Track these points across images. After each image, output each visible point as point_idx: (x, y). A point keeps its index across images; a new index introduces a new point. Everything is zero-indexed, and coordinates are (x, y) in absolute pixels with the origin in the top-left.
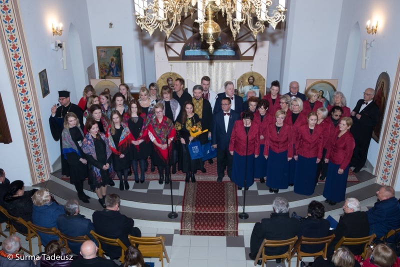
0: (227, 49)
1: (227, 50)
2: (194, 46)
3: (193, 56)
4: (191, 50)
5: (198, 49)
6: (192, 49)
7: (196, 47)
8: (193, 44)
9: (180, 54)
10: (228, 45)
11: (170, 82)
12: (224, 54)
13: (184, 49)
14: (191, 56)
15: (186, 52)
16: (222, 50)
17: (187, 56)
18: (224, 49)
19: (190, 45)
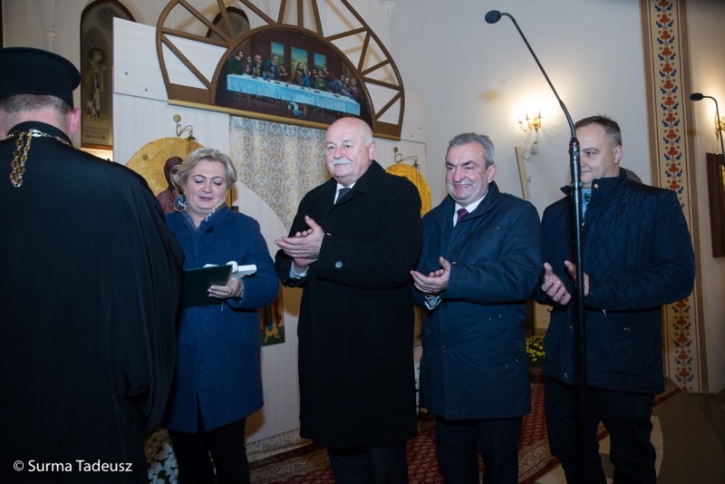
0: (342, 94)
1: (342, 98)
2: (254, 64)
3: (253, 97)
4: (245, 76)
5: (267, 78)
6: (250, 73)
7: (262, 69)
8: (253, 59)
9: (210, 80)
10: (343, 82)
11: (175, 178)
12: (336, 109)
13: (226, 68)
14: (245, 95)
15: (230, 77)
16: (329, 95)
17: (233, 93)
18: (335, 91)
19: (244, 60)
